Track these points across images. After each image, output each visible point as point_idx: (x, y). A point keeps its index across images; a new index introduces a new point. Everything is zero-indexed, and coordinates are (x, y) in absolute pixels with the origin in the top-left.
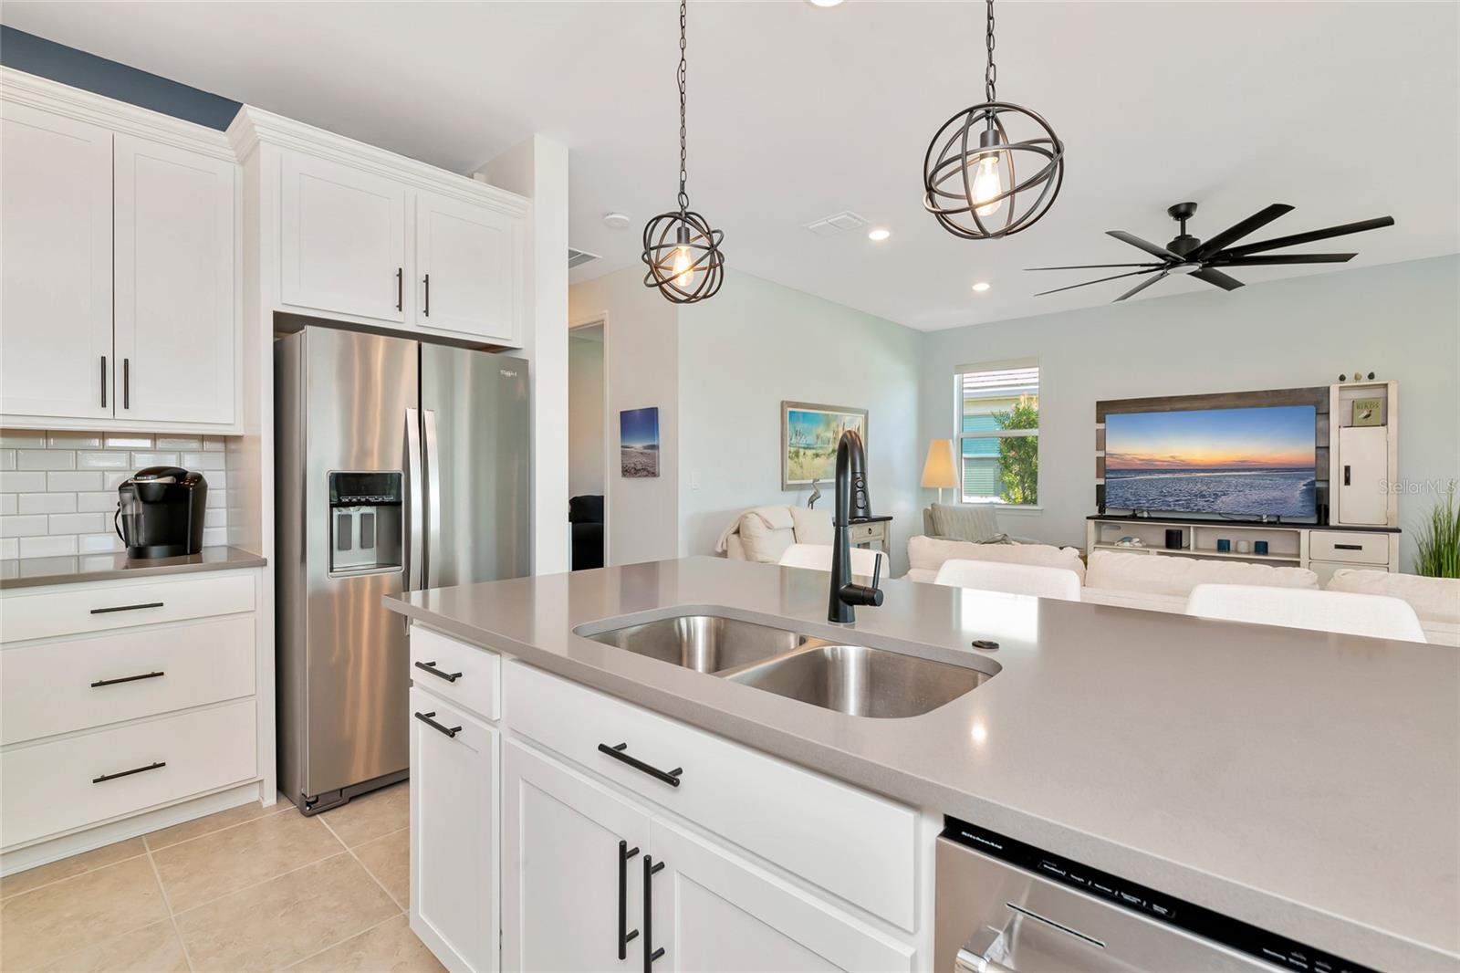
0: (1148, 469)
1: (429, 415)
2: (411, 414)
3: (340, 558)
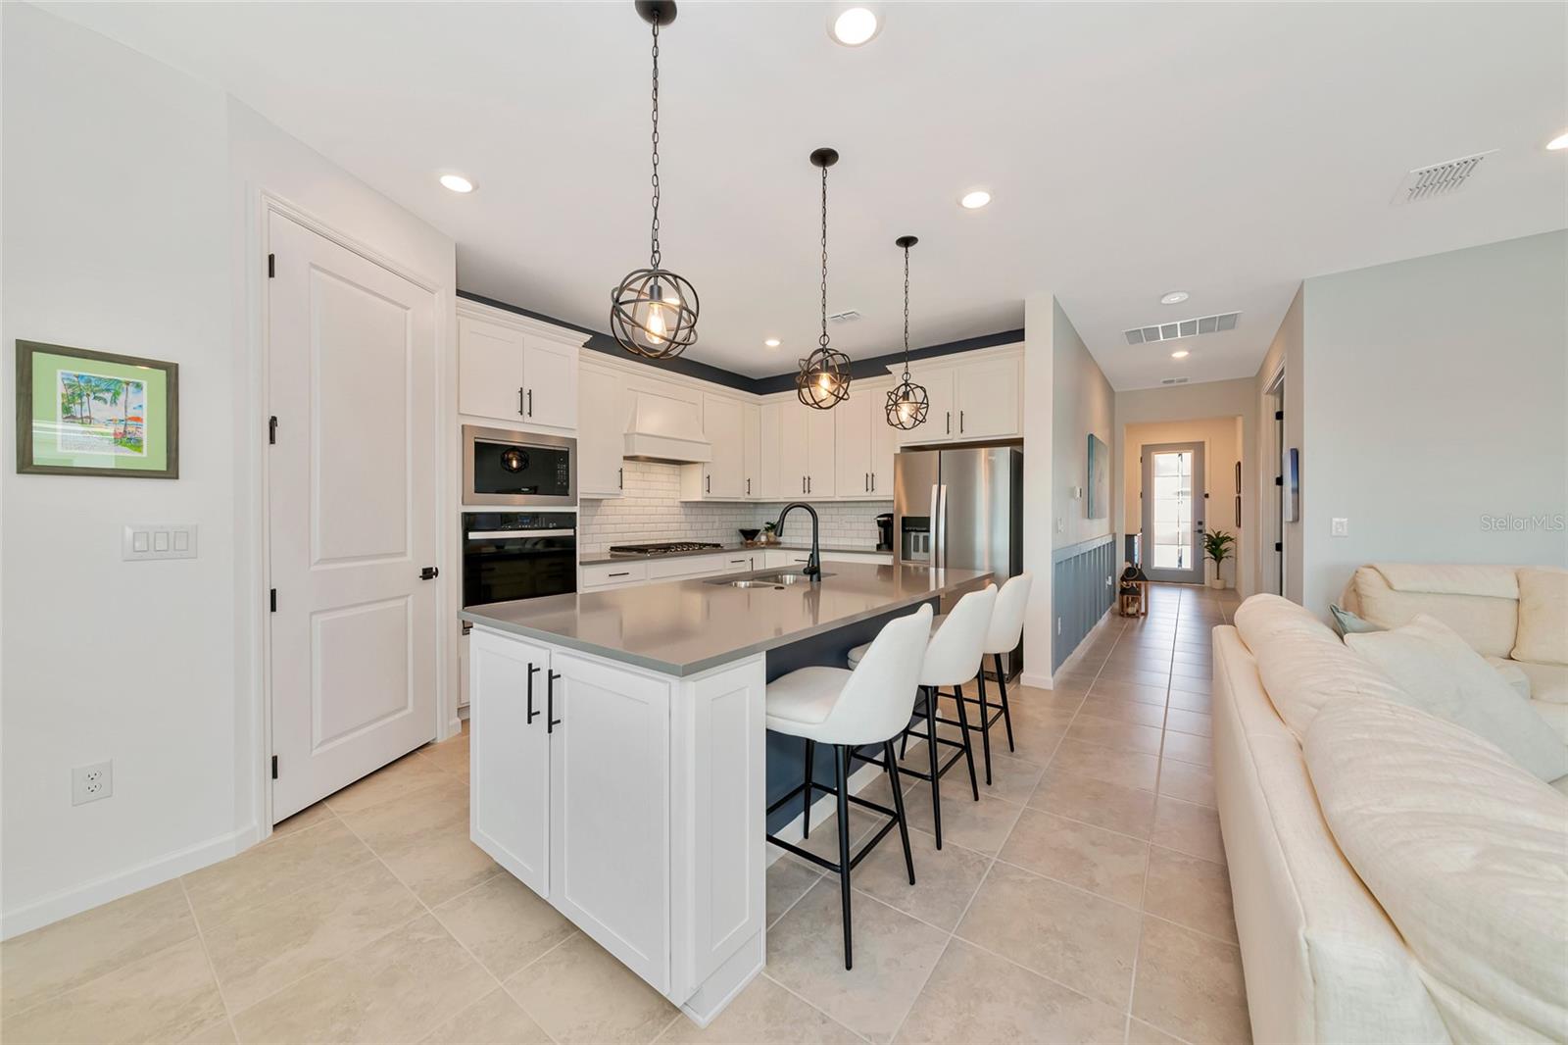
1: (944, 488)
2: (935, 487)
3: (914, 555)
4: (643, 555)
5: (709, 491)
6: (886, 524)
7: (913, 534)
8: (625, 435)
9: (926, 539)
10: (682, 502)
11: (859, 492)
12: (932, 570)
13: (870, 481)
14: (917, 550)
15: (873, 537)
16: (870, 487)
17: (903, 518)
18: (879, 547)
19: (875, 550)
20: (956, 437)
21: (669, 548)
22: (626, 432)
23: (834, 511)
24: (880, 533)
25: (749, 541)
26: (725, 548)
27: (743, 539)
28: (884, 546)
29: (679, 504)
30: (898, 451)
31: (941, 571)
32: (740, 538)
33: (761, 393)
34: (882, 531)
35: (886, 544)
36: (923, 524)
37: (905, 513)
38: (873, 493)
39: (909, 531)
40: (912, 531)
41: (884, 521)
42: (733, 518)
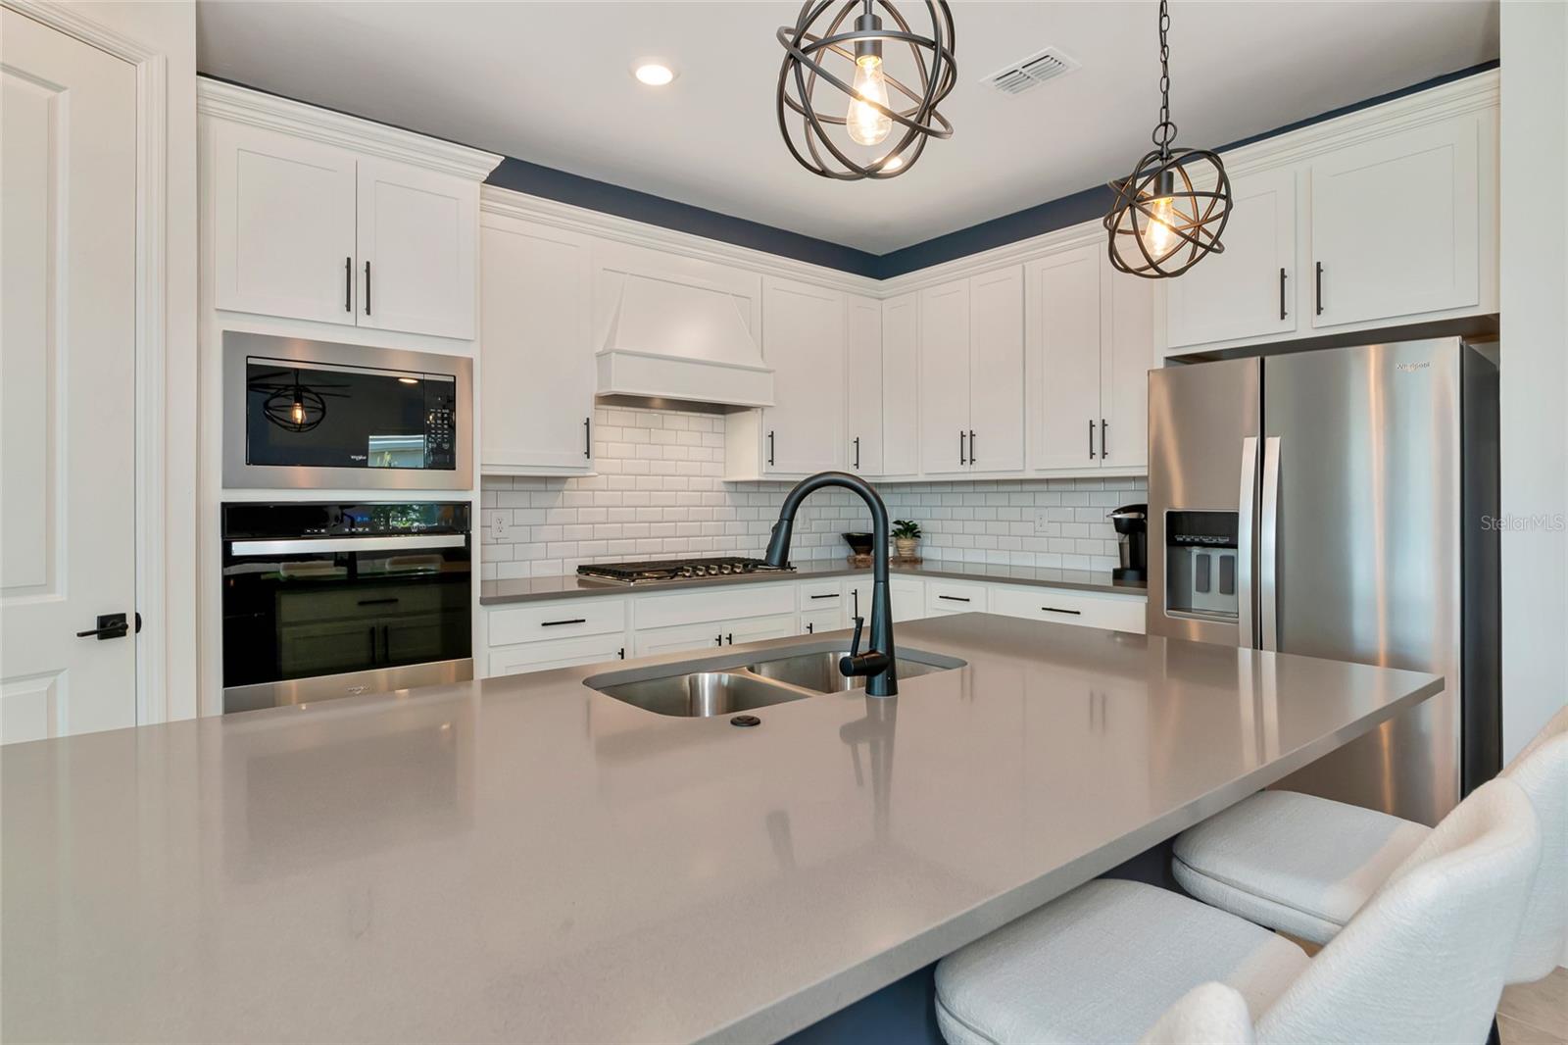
1: (1273, 445)
2: (1251, 445)
3: (1198, 600)
4: (625, 583)
5: (772, 461)
6: (1132, 527)
7: (1196, 551)
8: (599, 355)
9: (1229, 566)
10: (726, 482)
11: (1076, 462)
12: (1245, 654)
13: (1098, 436)
14: (1205, 586)
15: (1105, 553)
16: (1097, 449)
17: (1171, 516)
18: (1118, 575)
19: (1109, 581)
20: (1303, 325)
21: (682, 569)
22: (600, 349)
23: (1027, 499)
24: (1121, 545)
25: (862, 556)
26: (799, 571)
27: (852, 553)
28: (1131, 574)
29: (723, 487)
30: (1160, 364)
31: (1269, 657)
32: (844, 551)
33: (881, 277)
34: (1127, 540)
35: (1132, 572)
36: (1219, 528)
37: (1179, 504)
38: (1106, 462)
39: (1184, 544)
40: (1193, 544)
41: (1130, 520)
42: (832, 513)
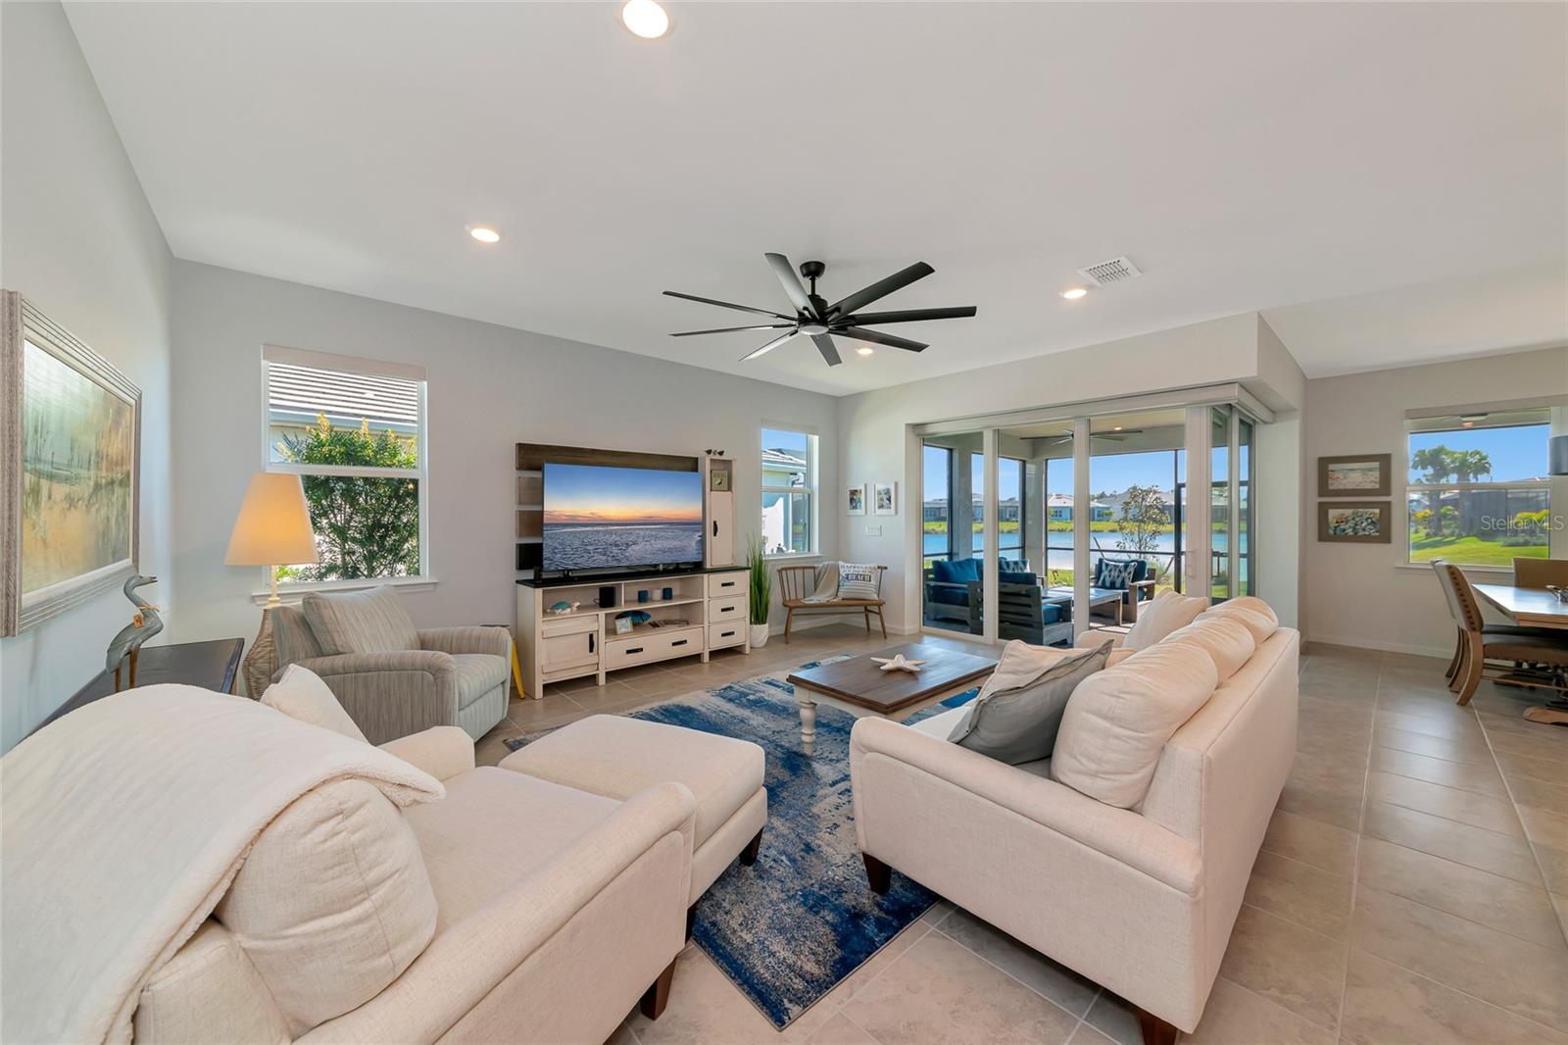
0: (573, 523)
